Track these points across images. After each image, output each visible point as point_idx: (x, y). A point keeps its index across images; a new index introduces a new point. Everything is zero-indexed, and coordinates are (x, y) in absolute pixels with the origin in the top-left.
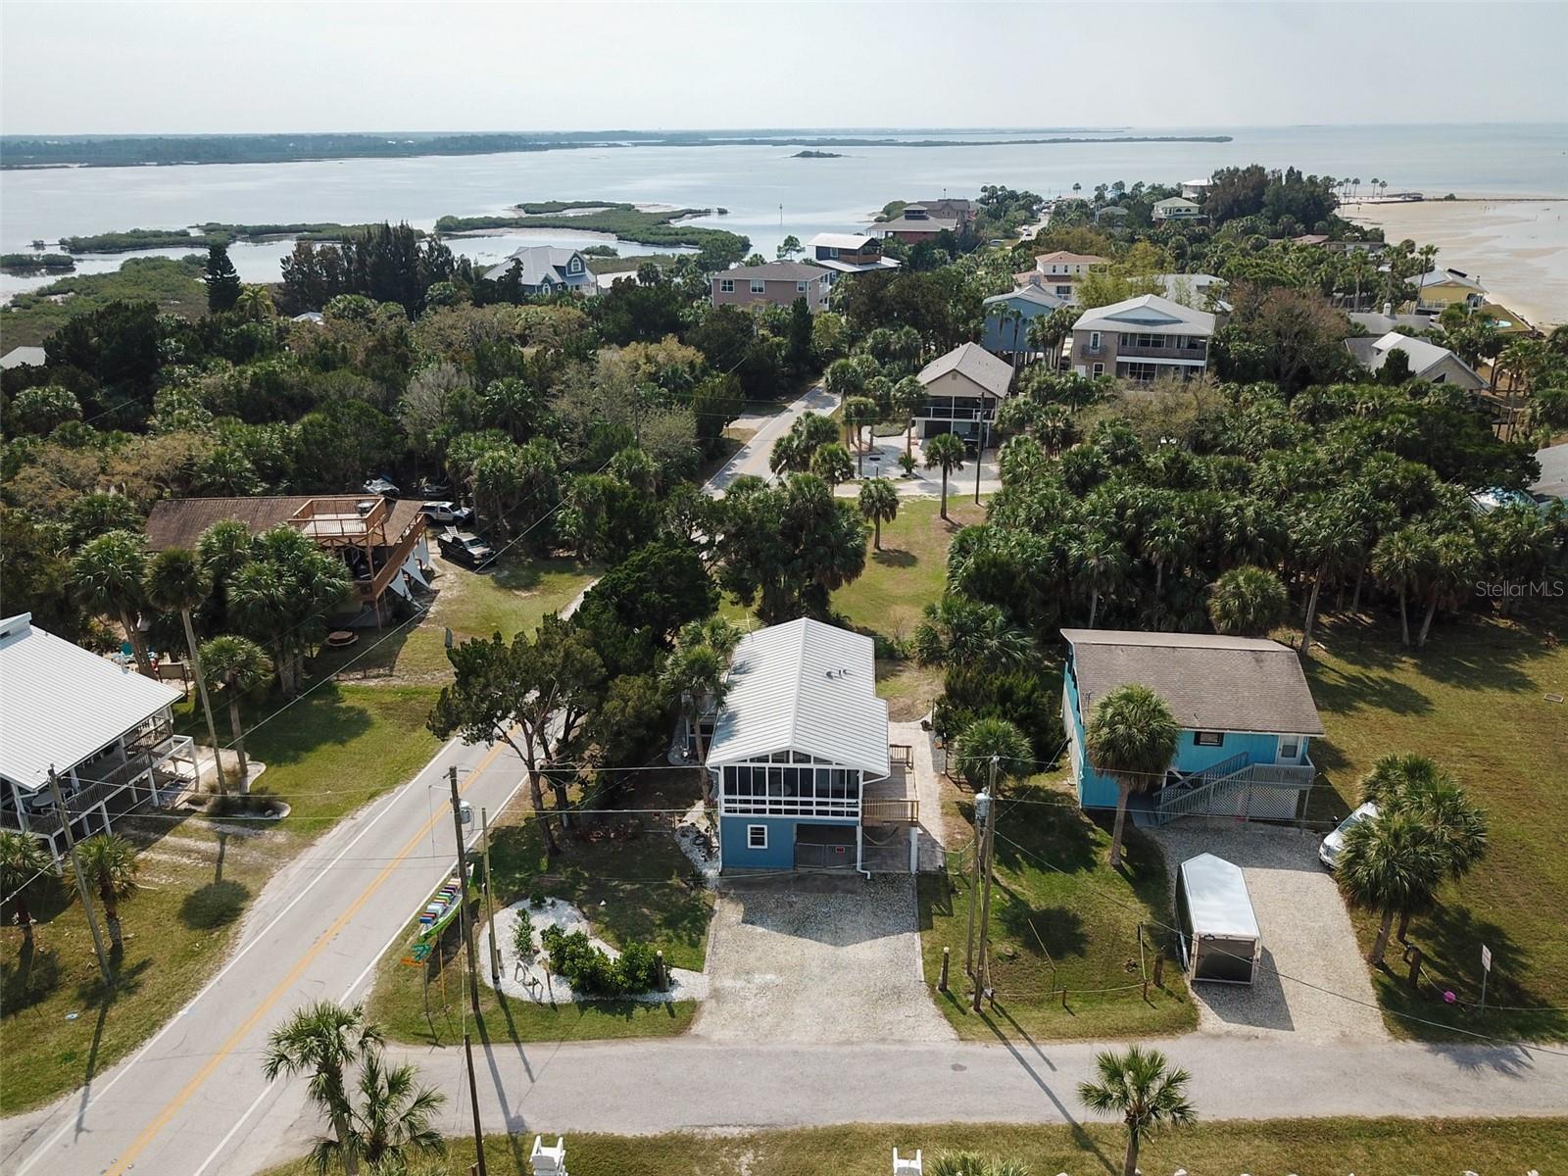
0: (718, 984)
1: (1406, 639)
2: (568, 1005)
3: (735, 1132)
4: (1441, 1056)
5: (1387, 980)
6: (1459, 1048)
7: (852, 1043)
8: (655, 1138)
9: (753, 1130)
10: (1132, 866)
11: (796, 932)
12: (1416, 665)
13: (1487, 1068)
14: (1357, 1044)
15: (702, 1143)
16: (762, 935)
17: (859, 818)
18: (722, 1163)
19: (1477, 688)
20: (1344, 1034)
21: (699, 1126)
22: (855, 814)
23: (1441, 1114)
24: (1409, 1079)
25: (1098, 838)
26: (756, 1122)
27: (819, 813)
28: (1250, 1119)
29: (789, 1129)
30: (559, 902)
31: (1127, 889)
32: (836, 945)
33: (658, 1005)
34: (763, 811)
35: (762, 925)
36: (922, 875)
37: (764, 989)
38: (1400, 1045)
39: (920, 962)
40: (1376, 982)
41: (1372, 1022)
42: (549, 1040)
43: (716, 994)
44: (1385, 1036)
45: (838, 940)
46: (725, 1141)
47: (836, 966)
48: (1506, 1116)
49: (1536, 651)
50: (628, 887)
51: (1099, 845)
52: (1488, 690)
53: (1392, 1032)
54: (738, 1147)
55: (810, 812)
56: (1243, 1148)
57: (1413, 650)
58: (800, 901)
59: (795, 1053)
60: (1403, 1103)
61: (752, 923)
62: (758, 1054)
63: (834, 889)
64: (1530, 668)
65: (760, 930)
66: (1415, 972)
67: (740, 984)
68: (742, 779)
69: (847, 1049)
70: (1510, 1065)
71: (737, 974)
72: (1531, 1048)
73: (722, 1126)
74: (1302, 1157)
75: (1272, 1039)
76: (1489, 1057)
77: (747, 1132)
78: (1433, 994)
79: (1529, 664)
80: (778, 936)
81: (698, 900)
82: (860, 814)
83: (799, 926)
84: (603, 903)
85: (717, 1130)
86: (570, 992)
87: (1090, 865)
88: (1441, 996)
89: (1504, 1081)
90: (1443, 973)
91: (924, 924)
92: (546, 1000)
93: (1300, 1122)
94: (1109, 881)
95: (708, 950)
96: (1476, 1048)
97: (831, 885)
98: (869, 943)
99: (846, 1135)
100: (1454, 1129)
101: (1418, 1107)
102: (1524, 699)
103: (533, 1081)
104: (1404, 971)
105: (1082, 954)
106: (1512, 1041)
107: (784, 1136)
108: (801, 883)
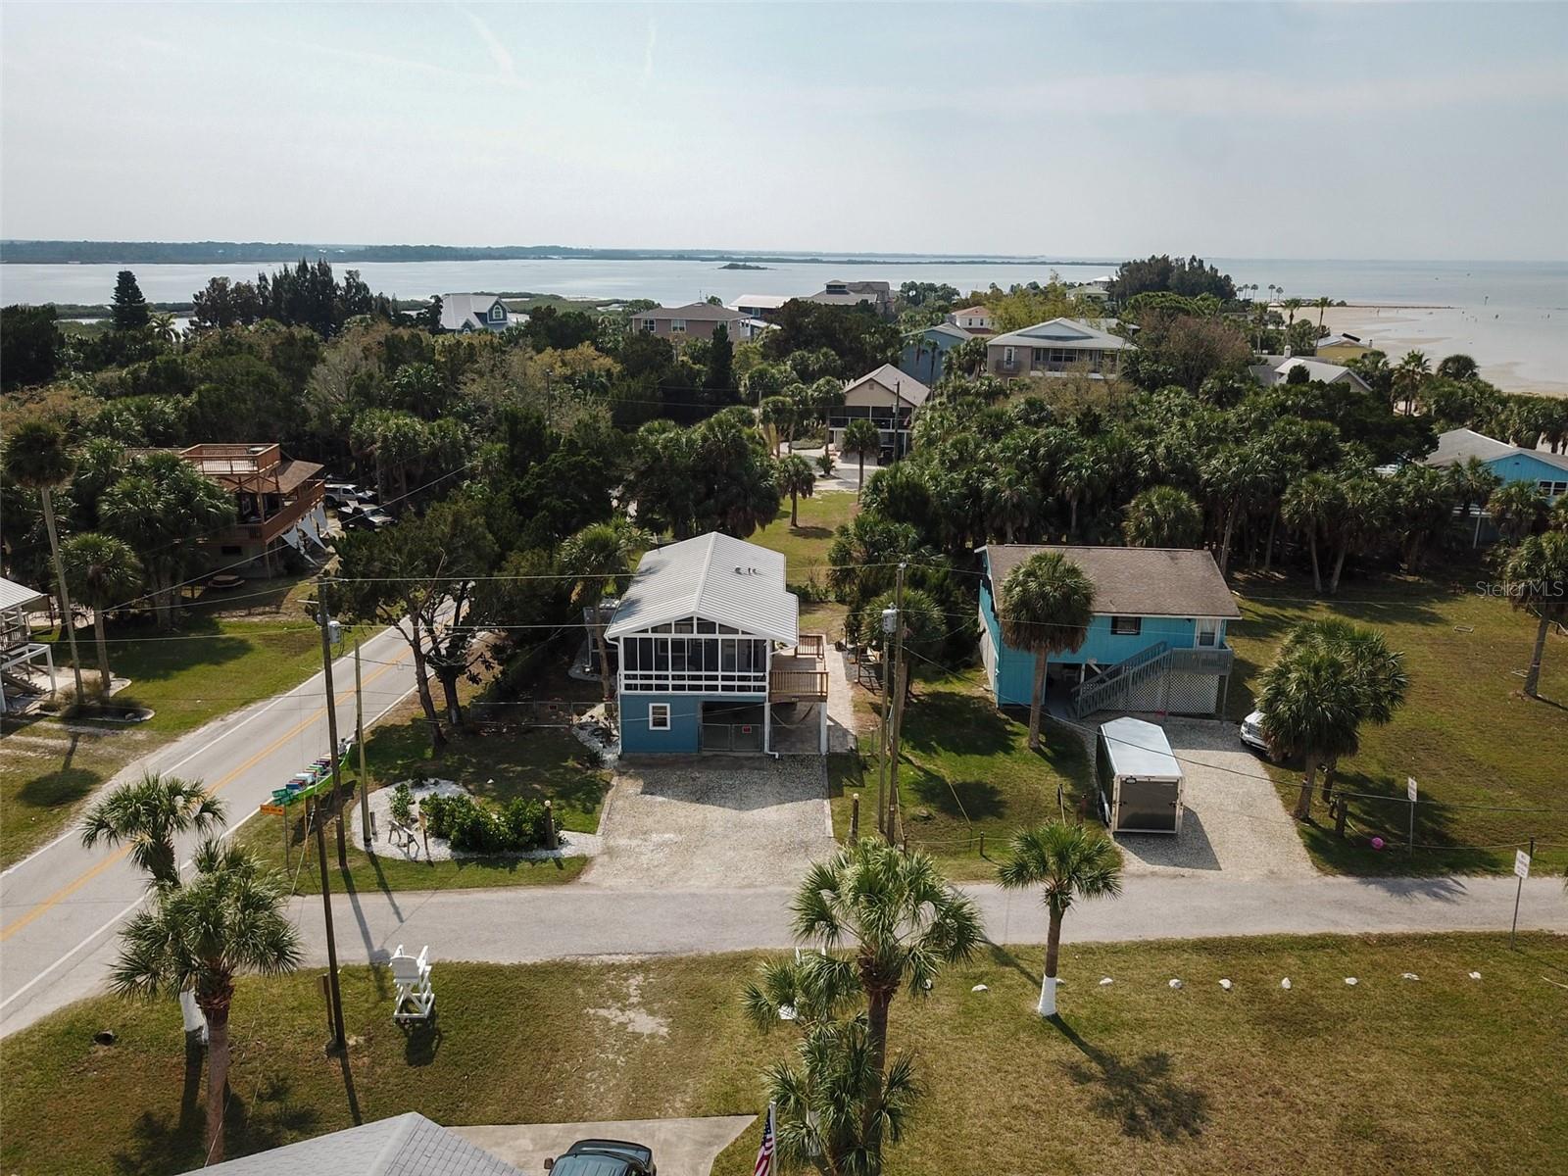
0: (611, 843)
1: (1318, 586)
2: (446, 862)
3: (625, 959)
4: (1372, 887)
5: (1313, 831)
6: (1390, 880)
7: (756, 886)
8: (534, 965)
9: (645, 957)
10: (1053, 750)
11: (698, 801)
12: (1329, 607)
13: (1420, 896)
14: (1286, 879)
15: (587, 969)
16: (661, 804)
17: (766, 694)
18: (608, 985)
19: (1389, 623)
20: (1272, 872)
21: (583, 955)
22: (762, 689)
23: (1375, 930)
24: (1340, 904)
25: (1016, 730)
26: (648, 950)
27: (724, 688)
28: (1179, 937)
29: (684, 955)
30: (442, 782)
31: (1046, 767)
32: (741, 809)
33: (544, 861)
34: (666, 688)
35: (663, 795)
36: (832, 757)
37: (660, 846)
38: (1330, 879)
39: (829, 822)
40: (1302, 833)
41: (1300, 862)
42: (423, 889)
43: (610, 852)
44: (1315, 873)
45: (742, 804)
46: (612, 967)
47: (739, 826)
48: (1442, 931)
49: (1443, 598)
50: (519, 768)
51: (1017, 734)
52: (1402, 625)
53: (1320, 870)
54: (627, 971)
55: (715, 688)
56: (1173, 961)
57: (1326, 595)
58: (702, 777)
59: (693, 895)
60: (1336, 923)
61: (652, 794)
62: (654, 896)
63: (741, 767)
64: (1439, 608)
65: (660, 799)
66: (1341, 824)
67: (634, 843)
68: (645, 652)
69: (751, 891)
70: (1443, 892)
71: (632, 835)
72: (1463, 879)
73: (610, 954)
74: (1233, 966)
75: (1199, 877)
76: (1420, 887)
77: (637, 959)
78: (1362, 842)
79: (1439, 605)
80: (679, 803)
81: (595, 777)
82: (768, 688)
83: (702, 796)
84: (491, 781)
85: (605, 958)
86: (449, 851)
87: (1008, 749)
88: (1369, 843)
89: (1438, 905)
90: (1370, 827)
91: (834, 791)
92: (422, 857)
93: (1231, 939)
94: (1026, 761)
95: (603, 816)
96: (1407, 881)
97: (737, 765)
98: (775, 807)
99: (746, 959)
100: (1387, 941)
101: (1351, 926)
102: (1436, 631)
103: (402, 921)
104: (1332, 824)
105: (1001, 816)
106: (1442, 874)
107: (678, 961)
108: (705, 763)
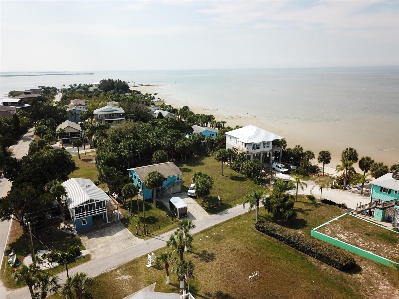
0: (91, 250)
1: (183, 161)
2: (58, 266)
3: (113, 268)
4: (218, 215)
5: (206, 208)
6: (219, 213)
7: (126, 248)
8: (97, 276)
9: (117, 267)
10: (159, 206)
11: (102, 236)
12: (186, 165)
13: (224, 214)
14: (206, 218)
15: (108, 273)
16: (95, 239)
17: (106, 211)
18: (114, 274)
19: (197, 166)
20: (204, 217)
21: (105, 271)
23: (221, 222)
24: (215, 219)
25: (150, 204)
26: (116, 266)
27: (97, 212)
28: (197, 232)
29: (123, 264)
30: (40, 251)
31: (160, 210)
32: (111, 235)
33: (80, 258)
34: (85, 216)
35: (93, 238)
36: (121, 220)
37: (102, 247)
38: (212, 216)
39: (130, 232)
40: (204, 209)
41: (206, 214)
42: (59, 272)
43: (92, 252)
44: (209, 215)
45: (111, 234)
46: (112, 271)
47: (114, 239)
48: (229, 219)
49: (203, 159)
50: (56, 242)
51: (150, 205)
52: (199, 166)
53: (210, 214)
54: (115, 270)
55: (95, 213)
56: (199, 236)
57: (185, 163)
58: (99, 231)
59: (116, 254)
60: (216, 222)
61: (91, 238)
62: (109, 256)
63: (105, 227)
64: (203, 161)
65: (94, 239)
66: (209, 206)
67: (96, 248)
68: (79, 210)
69: (125, 249)
70: (226, 213)
71: (94, 247)
72: (228, 210)
73: (110, 269)
74: (207, 234)
75: (194, 221)
76: (223, 213)
77: (115, 268)
78: (213, 208)
79: (202, 161)
80: (98, 238)
81: (75, 239)
83: (102, 235)
84: (52, 247)
85: (109, 270)
86: (57, 263)
87: (151, 208)
88: (214, 208)
89: (227, 215)
90: (212, 205)
91: (127, 227)
93: (204, 230)
94: (156, 210)
95: (85, 246)
96: (221, 212)
97: (103, 227)
98: (118, 233)
99: (135, 260)
100: (224, 223)
101: (218, 222)
102: (204, 166)
103: (61, 280)
105: (158, 221)
106: (225, 210)
107: (123, 265)
108: (97, 229)
